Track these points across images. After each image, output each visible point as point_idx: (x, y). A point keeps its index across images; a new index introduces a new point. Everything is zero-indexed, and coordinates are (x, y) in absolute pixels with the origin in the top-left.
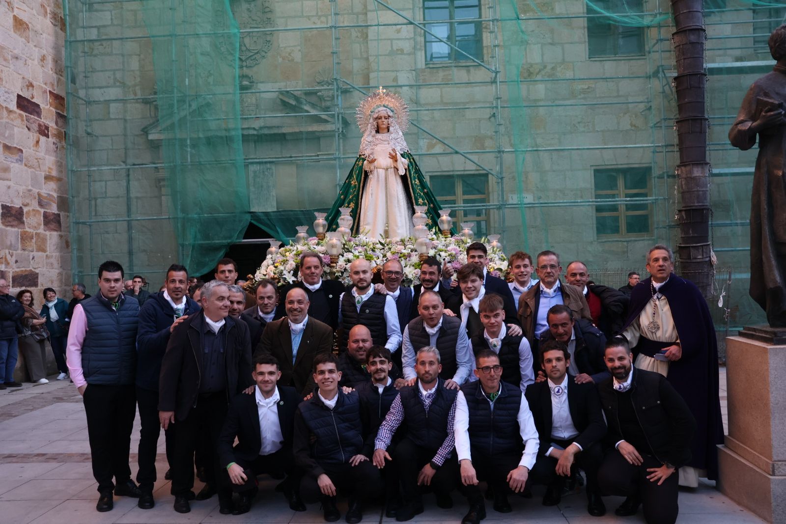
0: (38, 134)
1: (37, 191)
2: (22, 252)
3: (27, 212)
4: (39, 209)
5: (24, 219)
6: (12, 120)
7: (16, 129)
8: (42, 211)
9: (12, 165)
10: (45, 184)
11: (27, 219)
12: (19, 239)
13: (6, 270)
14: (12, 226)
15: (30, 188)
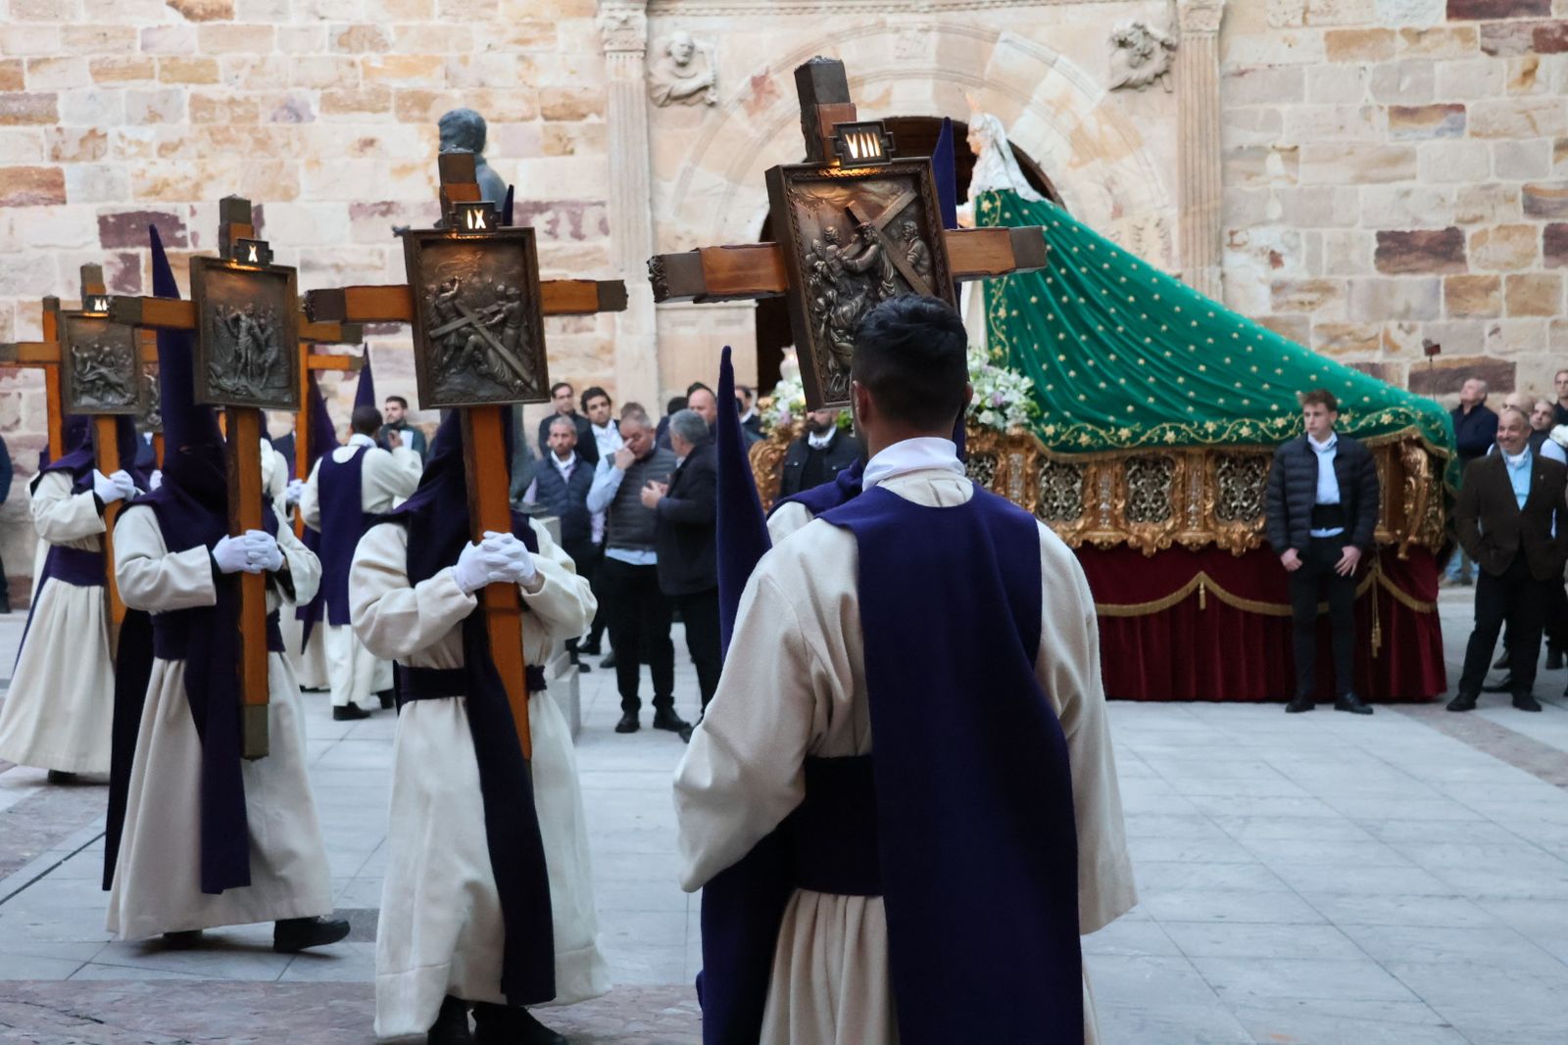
0: (1532, 55)
1: (1522, 183)
2: (1454, 321)
3: (1474, 237)
4: (1530, 222)
5: (1467, 251)
6: (1426, 50)
7: (1439, 67)
8: (1542, 224)
9: (1420, 146)
10: (1556, 161)
11: (1473, 249)
12: (1442, 296)
13: (1388, 360)
14: (1413, 271)
15: (1493, 179)
